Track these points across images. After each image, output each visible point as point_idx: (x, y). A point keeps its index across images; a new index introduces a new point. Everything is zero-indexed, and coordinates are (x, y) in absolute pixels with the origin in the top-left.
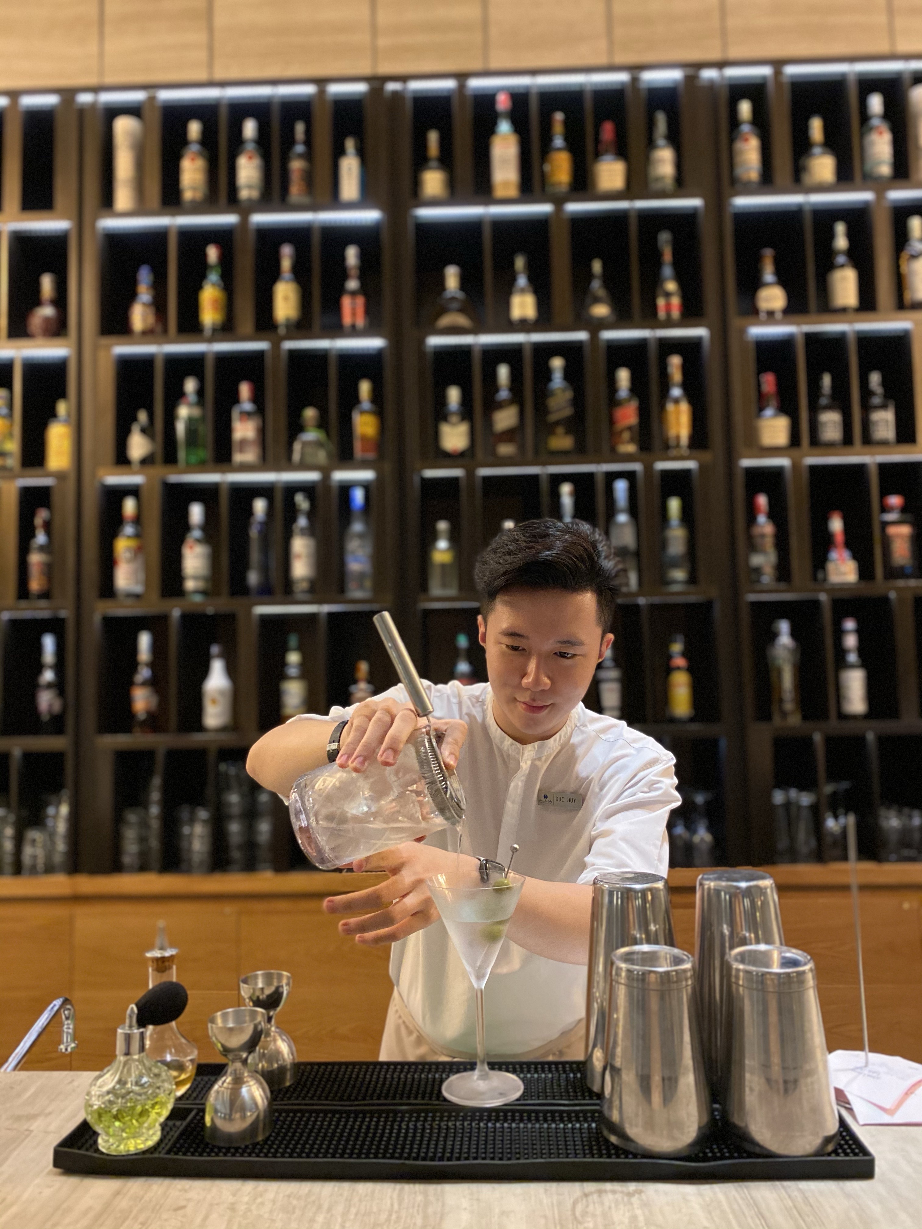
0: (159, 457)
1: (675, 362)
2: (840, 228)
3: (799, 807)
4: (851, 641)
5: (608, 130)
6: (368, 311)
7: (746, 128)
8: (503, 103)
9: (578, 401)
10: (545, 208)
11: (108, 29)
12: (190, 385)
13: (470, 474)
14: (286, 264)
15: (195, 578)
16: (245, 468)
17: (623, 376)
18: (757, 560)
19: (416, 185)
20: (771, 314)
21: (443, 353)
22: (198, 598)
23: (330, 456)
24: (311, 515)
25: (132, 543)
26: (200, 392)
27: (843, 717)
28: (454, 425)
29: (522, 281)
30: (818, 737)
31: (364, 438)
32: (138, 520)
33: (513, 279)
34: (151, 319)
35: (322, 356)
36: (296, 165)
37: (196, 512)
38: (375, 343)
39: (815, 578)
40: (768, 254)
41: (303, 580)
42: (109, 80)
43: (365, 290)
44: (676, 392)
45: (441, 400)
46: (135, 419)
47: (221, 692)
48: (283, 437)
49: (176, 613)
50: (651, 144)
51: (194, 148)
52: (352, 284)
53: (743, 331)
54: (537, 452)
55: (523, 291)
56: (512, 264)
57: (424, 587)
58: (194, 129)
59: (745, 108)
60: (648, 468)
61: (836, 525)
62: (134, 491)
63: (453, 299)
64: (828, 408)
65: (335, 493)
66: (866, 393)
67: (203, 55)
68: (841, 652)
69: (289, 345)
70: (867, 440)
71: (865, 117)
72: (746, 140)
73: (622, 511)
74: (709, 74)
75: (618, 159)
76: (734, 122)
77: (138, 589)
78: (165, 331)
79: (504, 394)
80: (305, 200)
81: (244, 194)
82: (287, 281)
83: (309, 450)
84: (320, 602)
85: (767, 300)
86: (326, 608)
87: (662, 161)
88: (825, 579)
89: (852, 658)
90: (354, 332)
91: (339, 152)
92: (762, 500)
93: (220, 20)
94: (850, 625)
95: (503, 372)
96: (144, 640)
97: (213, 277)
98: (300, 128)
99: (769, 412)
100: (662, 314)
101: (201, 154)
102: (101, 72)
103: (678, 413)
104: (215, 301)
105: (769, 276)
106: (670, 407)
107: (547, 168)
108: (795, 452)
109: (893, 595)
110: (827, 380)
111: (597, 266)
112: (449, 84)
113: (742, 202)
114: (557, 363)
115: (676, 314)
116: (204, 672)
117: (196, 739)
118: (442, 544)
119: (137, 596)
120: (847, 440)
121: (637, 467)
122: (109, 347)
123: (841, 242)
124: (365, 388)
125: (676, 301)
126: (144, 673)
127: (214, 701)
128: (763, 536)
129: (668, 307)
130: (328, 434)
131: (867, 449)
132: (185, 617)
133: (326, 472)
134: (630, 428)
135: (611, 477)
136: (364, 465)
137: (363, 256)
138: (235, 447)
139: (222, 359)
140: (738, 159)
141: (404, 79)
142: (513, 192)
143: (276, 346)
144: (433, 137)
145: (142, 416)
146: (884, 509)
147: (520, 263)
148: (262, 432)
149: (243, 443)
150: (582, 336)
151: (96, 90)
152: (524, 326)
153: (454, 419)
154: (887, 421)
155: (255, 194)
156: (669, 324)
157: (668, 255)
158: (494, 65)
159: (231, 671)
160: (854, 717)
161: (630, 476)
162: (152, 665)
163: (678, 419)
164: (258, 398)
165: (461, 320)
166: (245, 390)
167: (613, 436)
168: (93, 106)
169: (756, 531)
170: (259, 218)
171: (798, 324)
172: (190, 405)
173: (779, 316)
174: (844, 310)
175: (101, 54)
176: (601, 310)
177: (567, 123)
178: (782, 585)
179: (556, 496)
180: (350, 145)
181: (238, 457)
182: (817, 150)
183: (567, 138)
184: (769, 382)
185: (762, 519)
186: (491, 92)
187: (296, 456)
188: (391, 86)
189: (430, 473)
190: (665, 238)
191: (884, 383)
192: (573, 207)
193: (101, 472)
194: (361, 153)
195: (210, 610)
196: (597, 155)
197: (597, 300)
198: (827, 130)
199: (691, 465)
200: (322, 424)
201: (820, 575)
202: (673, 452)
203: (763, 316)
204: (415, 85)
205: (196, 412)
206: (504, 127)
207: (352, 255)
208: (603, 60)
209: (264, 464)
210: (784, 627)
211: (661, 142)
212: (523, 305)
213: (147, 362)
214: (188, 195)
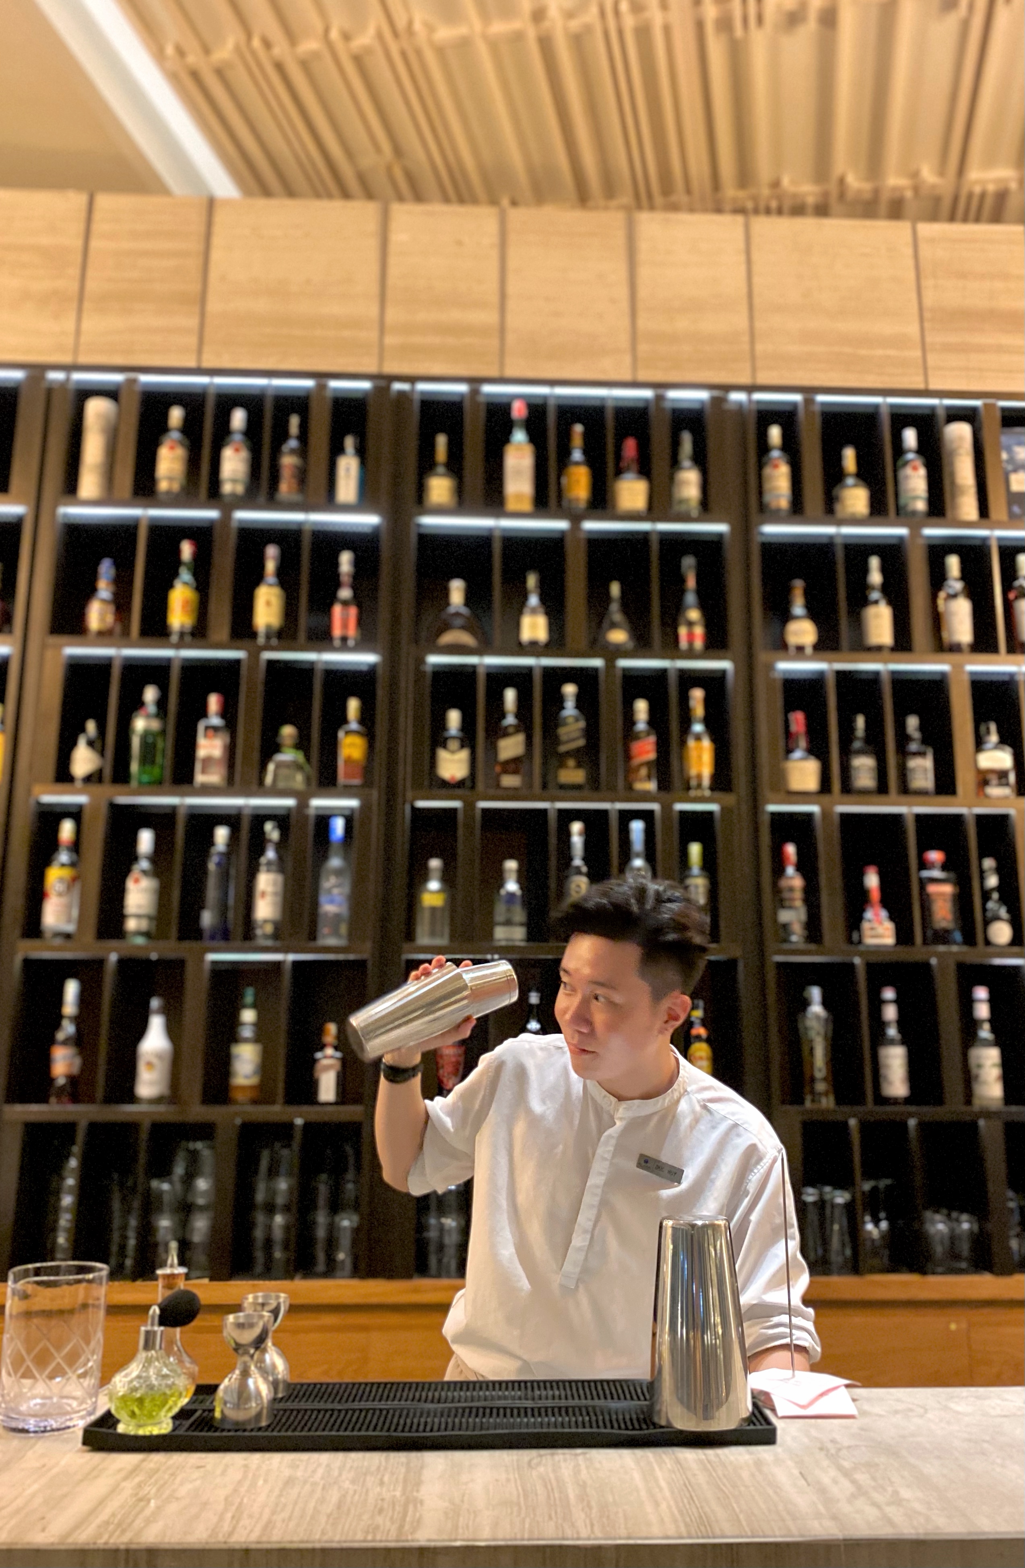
0: (108, 773)
1: (697, 695)
2: (874, 562)
3: (833, 1206)
4: (890, 1013)
5: (630, 447)
6: (360, 622)
7: (776, 454)
8: (518, 411)
9: (592, 732)
10: (561, 525)
11: (87, 305)
12: (150, 694)
13: (470, 806)
14: (270, 566)
15: (138, 916)
16: (208, 790)
17: (641, 707)
18: (785, 916)
19: (421, 491)
20: (800, 649)
21: (443, 674)
22: (140, 941)
23: (308, 780)
24: (281, 846)
25: (66, 873)
26: (162, 704)
27: (882, 1100)
28: (453, 752)
29: (534, 600)
30: (853, 1122)
31: (349, 761)
32: (76, 846)
33: (525, 596)
34: (110, 619)
35: (305, 671)
36: (288, 461)
37: (146, 840)
38: (368, 658)
39: (850, 941)
40: (798, 585)
41: (266, 921)
42: (83, 360)
43: (358, 600)
44: (698, 728)
45: (440, 723)
46: (83, 730)
47: (159, 1056)
48: (256, 756)
49: (113, 957)
50: (675, 463)
51: (175, 435)
52: (345, 593)
53: (770, 667)
54: (545, 786)
55: (534, 611)
56: (524, 582)
57: (410, 935)
58: (176, 415)
59: (775, 433)
60: (667, 808)
61: (872, 880)
62: (76, 814)
63: (457, 614)
64: (860, 752)
65: (312, 822)
66: (903, 738)
67: (192, 340)
68: (878, 1025)
69: (268, 655)
70: (905, 789)
71: (899, 449)
72: (776, 466)
73: (638, 856)
74: (737, 397)
75: (639, 478)
76: (763, 448)
77: (70, 928)
78: (126, 632)
79: (510, 720)
80: (296, 497)
81: (227, 488)
82: (270, 585)
83: (284, 772)
84: (286, 951)
85: (796, 634)
86: (291, 957)
87: (687, 483)
88: (860, 942)
89: (892, 1032)
90: (344, 646)
91: (337, 450)
92: (791, 850)
93: (214, 306)
94: (889, 994)
95: (510, 696)
96: (72, 989)
97: (185, 575)
98: (294, 422)
99: (798, 754)
100: (683, 644)
101: (181, 443)
102: (76, 351)
103: (700, 749)
104: (186, 603)
105: (798, 609)
106: (691, 743)
107: (564, 481)
108: (826, 798)
109: (934, 961)
110: (860, 722)
111: (615, 589)
112: (462, 388)
113: (771, 529)
114: (570, 690)
115: (699, 644)
116: (141, 1030)
117: (128, 1110)
118: (434, 885)
119: (68, 936)
120: (882, 788)
121: (655, 807)
122: (60, 647)
123: (875, 577)
124: (353, 705)
125: (699, 631)
126: (68, 1029)
127: (150, 1065)
128: (791, 889)
129: (691, 637)
130: (308, 758)
131: (904, 798)
132: (122, 963)
133: (303, 799)
134: (648, 764)
135: (627, 816)
136: (348, 791)
137: (357, 563)
138: (198, 767)
139: (191, 668)
140: (767, 486)
141: (412, 379)
142: (527, 506)
143: (254, 655)
144: (441, 441)
145: (91, 726)
146: (923, 865)
147: (532, 580)
148: (231, 750)
149: (208, 761)
150: (597, 663)
151: (69, 368)
152: (533, 648)
153: (453, 744)
154: (925, 770)
155: (240, 489)
156: (691, 654)
157: (691, 582)
158: (509, 373)
159: (173, 1031)
160: (894, 1101)
161: (647, 816)
162: (78, 1020)
163: (700, 757)
164: (228, 713)
165: (466, 638)
166: (214, 702)
167: (630, 772)
168: (63, 385)
169: (783, 883)
170: (243, 515)
171: (830, 661)
172: (148, 716)
173: (809, 651)
174: (879, 648)
175: (78, 332)
176: (618, 636)
177: (586, 435)
178: (813, 947)
179: (565, 835)
180: (349, 442)
181: (200, 778)
182: (850, 481)
183: (586, 452)
184: (798, 720)
185: (790, 870)
186: (505, 400)
187: (269, 779)
188: (397, 386)
189: (421, 804)
190: (689, 563)
191: (922, 728)
192: (591, 525)
193: (37, 789)
194: (361, 452)
195: (154, 956)
196: (619, 472)
197: (614, 625)
198: (860, 460)
199: (714, 807)
200: (302, 744)
201: (855, 936)
202: (693, 793)
203: (792, 651)
204: (422, 387)
205: (155, 725)
206: (519, 436)
207: (346, 560)
208: (627, 377)
209: (231, 785)
210: (815, 993)
211: (686, 463)
212: (534, 626)
213: (103, 667)
214: (163, 485)
